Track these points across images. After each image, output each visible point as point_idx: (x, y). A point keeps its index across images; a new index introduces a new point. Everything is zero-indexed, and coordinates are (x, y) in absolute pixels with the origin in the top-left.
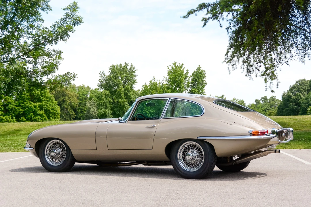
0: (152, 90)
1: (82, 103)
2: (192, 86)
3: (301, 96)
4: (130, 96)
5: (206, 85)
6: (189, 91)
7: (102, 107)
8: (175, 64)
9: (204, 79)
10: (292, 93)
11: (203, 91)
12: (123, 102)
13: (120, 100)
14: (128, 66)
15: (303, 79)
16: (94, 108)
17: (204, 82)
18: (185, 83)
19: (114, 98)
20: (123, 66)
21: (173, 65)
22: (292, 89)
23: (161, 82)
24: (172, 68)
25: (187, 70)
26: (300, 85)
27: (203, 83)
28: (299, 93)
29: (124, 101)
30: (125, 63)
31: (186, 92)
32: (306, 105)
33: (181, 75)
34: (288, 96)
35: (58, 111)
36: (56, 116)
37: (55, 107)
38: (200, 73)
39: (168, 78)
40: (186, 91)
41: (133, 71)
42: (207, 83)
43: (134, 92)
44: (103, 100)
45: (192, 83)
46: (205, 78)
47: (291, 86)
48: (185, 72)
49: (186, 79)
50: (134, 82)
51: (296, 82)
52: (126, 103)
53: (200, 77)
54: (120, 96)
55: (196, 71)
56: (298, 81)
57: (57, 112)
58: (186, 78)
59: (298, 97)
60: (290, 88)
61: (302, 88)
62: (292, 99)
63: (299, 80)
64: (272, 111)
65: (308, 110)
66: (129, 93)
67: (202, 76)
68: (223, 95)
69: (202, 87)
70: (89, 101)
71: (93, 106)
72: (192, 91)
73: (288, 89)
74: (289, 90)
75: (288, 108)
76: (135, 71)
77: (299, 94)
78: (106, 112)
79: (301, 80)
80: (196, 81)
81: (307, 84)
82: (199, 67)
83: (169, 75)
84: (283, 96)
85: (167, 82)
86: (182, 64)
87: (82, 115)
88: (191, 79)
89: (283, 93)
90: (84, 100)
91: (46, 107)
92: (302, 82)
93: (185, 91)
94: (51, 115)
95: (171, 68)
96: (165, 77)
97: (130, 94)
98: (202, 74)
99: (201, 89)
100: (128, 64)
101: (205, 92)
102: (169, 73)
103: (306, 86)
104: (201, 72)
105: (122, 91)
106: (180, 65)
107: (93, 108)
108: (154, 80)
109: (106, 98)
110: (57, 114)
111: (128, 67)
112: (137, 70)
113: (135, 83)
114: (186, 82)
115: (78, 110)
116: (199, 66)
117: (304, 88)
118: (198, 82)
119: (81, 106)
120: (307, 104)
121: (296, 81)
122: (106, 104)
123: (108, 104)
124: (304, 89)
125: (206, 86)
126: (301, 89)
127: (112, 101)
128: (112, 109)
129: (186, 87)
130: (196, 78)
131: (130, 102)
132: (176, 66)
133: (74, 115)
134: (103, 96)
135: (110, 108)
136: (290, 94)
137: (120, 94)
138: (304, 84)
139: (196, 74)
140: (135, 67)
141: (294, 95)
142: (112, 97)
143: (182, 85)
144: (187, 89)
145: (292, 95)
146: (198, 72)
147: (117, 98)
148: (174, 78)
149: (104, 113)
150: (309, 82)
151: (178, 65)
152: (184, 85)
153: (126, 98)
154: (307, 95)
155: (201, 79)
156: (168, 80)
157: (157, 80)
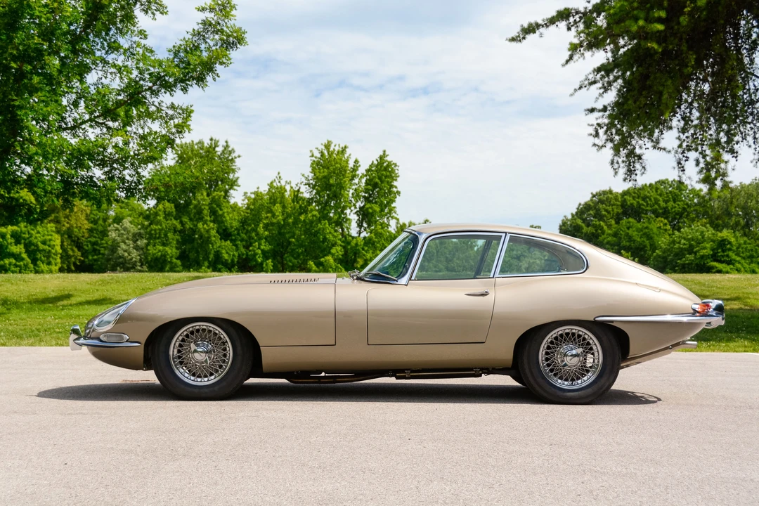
0: (275, 205)
1: (95, 229)
2: (364, 197)
3: (603, 228)
4: (222, 215)
5: (398, 196)
6: (358, 209)
7: (157, 241)
8: (327, 146)
9: (395, 183)
10: (584, 220)
11: (390, 211)
12: (208, 231)
13: (200, 225)
14: (218, 146)
15: (608, 189)
16: (127, 241)
17: (394, 189)
18: (351, 191)
19: (185, 219)
20: (206, 145)
21: (323, 148)
22: (583, 211)
23: (294, 186)
24: (321, 156)
25: (356, 161)
26: (601, 201)
27: (390, 192)
28: (599, 220)
29: (210, 229)
30: (211, 139)
31: (351, 211)
33: (341, 171)
34: (574, 227)
35: (56, 247)
36: (51, 259)
37: (50, 237)
38: (386, 169)
39: (310, 178)
40: (353, 208)
41: (230, 158)
42: (400, 193)
43: (231, 207)
44: (159, 223)
45: (366, 191)
46: (396, 180)
47: (580, 204)
48: (351, 164)
49: (354, 181)
50: (233, 184)
51: (591, 196)
52: (213, 232)
53: (386, 177)
54: (199, 216)
55: (376, 162)
56: (597, 194)
57: (53, 249)
58: (352, 179)
59: (596, 231)
60: (578, 209)
61: (604, 209)
62: (582, 233)
63: (598, 190)
66: (221, 210)
67: (391, 175)
69: (391, 200)
70: (116, 225)
71: (125, 236)
72: (368, 209)
73: (574, 211)
74: (574, 213)
76: (235, 158)
77: (598, 223)
78: (167, 252)
79: (603, 191)
80: (375, 186)
81: (617, 200)
82: (384, 154)
83: (313, 171)
84: (563, 227)
85: (309, 186)
86: (345, 147)
87: (95, 257)
88: (364, 180)
89: (563, 220)
90: (101, 222)
91: (28, 238)
92: (606, 196)
93: (350, 208)
94: (41, 258)
95: (319, 156)
96: (303, 175)
97: (224, 213)
98: (389, 172)
99: (386, 206)
100: (218, 141)
101: (395, 212)
102: (316, 166)
104: (388, 166)
105: (203, 205)
106: (341, 149)
107: (125, 243)
108: (279, 182)
109: (167, 220)
110: (54, 254)
111: (217, 149)
112: (239, 156)
113: (235, 187)
114: (354, 187)
115: (87, 246)
116: (384, 151)
117: (610, 208)
118: (381, 189)
119: (95, 237)
120: (616, 247)
121: (592, 193)
122: (166, 235)
123: (170, 235)
124: (609, 212)
125: (398, 199)
126: (604, 213)
127: (179, 227)
128: (180, 244)
129: (353, 200)
130: (377, 180)
131: (221, 231)
132: (331, 149)
133: (79, 258)
134: (159, 215)
135: (175, 242)
136: (579, 222)
137: (200, 212)
138: (610, 202)
139: (376, 171)
140: (235, 149)
141: (588, 225)
142: (180, 217)
143: (342, 195)
144: (354, 205)
145: (583, 225)
146: (381, 167)
147: (191, 220)
148: (327, 178)
149: (162, 255)
150: (620, 196)
151: (335, 148)
152: (348, 195)
153: (214, 221)
154: (616, 225)
155: (388, 182)
156: (311, 182)
157: (286, 182)
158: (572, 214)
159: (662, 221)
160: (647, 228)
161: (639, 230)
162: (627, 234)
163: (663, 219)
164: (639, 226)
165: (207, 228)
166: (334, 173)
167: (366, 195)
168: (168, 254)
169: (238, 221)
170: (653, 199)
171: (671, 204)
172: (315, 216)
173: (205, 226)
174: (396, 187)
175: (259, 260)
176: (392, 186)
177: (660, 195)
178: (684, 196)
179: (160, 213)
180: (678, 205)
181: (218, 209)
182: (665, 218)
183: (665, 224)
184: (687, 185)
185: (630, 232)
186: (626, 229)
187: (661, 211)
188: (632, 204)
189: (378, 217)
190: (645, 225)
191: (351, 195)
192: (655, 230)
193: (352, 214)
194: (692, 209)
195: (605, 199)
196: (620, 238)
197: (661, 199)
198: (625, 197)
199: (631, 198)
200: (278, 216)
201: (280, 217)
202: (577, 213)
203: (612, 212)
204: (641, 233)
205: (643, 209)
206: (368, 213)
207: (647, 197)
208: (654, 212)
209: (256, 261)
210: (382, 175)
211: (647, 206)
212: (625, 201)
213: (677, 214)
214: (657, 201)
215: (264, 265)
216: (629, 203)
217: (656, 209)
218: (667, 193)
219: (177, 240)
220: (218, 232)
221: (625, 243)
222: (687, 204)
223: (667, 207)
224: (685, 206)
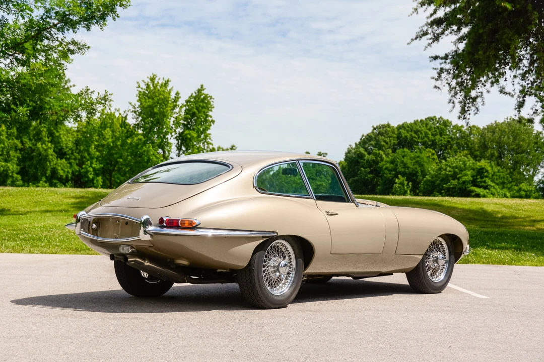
0: (105, 129)
2: (183, 124)
3: (382, 156)
4: (59, 137)
5: (212, 124)
6: (178, 135)
8: (152, 79)
9: (210, 113)
10: (366, 149)
11: (206, 136)
12: (46, 150)
15: (387, 123)
17: (210, 119)
18: (173, 119)
19: (25, 139)
21: (149, 81)
22: (365, 141)
23: (122, 112)
24: (147, 87)
25: (177, 94)
26: (380, 134)
27: (206, 121)
28: (379, 149)
29: (48, 148)
31: (172, 136)
32: (393, 174)
33: (165, 101)
34: (358, 154)
38: (203, 101)
39: (137, 106)
40: (173, 134)
41: (66, 87)
42: (214, 122)
43: (67, 130)
45: (185, 119)
46: (211, 111)
47: (363, 136)
48: (173, 95)
49: (175, 111)
51: (372, 128)
52: (51, 151)
53: (203, 107)
54: (38, 137)
55: (194, 95)
56: (377, 127)
58: (175, 107)
59: (376, 158)
60: (361, 139)
61: (383, 140)
62: (364, 160)
63: (378, 125)
64: (321, 183)
65: (396, 183)
66: (58, 132)
67: (207, 106)
68: (234, 146)
69: (206, 127)
72: (186, 135)
73: (358, 141)
74: (358, 143)
75: (356, 178)
76: (71, 87)
77: (378, 152)
78: (8, 167)
79: (382, 125)
80: (193, 115)
81: (393, 132)
82: (201, 88)
83: (140, 100)
84: (348, 155)
85: (136, 114)
86: (168, 81)
88: (184, 109)
89: (348, 149)
92: (384, 129)
93: (171, 134)
95: (145, 87)
96: (130, 103)
97: (60, 134)
98: (205, 103)
99: (202, 133)
101: (210, 138)
102: (142, 96)
103: (390, 137)
104: (204, 98)
106: (164, 82)
108: (110, 109)
109: (9, 140)
112: (74, 86)
114: (175, 116)
116: (202, 86)
117: (387, 140)
118: (198, 118)
120: (393, 172)
121: (373, 127)
122: (8, 153)
123: (12, 153)
124: (387, 143)
125: (213, 127)
126: (383, 143)
127: (20, 145)
128: (21, 161)
129: (173, 126)
130: (195, 110)
131: (57, 150)
132: (156, 82)
135: (16, 159)
136: (362, 150)
137: (38, 133)
138: (388, 134)
139: (195, 102)
140: (71, 79)
141: (369, 154)
142: (21, 138)
143: (165, 122)
144: (175, 131)
145: (365, 153)
146: (199, 99)
147: (30, 140)
148: (151, 107)
149: (4, 170)
150: (396, 130)
151: (160, 81)
152: (169, 122)
153: (51, 142)
154: (393, 154)
155: (204, 112)
156: (137, 109)
157: (116, 109)
158: (356, 144)
159: (430, 152)
160: (418, 157)
161: (411, 159)
162: (402, 162)
163: (431, 150)
164: (412, 155)
165: (45, 148)
166: (158, 103)
167: (185, 123)
168: (10, 170)
169: (72, 142)
170: (423, 133)
171: (438, 137)
172: (141, 140)
173: (44, 146)
174: (211, 117)
175: (91, 177)
176: (207, 116)
177: (430, 130)
178: (449, 131)
179: (3, 133)
180: (444, 138)
181: (55, 131)
182: (433, 149)
183: (433, 154)
184: (451, 122)
185: (405, 160)
186: (401, 157)
187: (430, 143)
188: (406, 137)
189: (195, 142)
190: (417, 155)
191: (172, 122)
192: (425, 159)
193: (172, 138)
194: (455, 142)
195: (384, 131)
196: (397, 165)
197: (430, 133)
198: (401, 130)
199: (406, 132)
200: (108, 139)
201: (110, 140)
202: (360, 143)
203: (389, 143)
204: (414, 161)
205: (415, 141)
206: (187, 138)
207: (419, 131)
208: (424, 143)
209: (88, 177)
210: (200, 106)
211: (419, 139)
212: (400, 133)
213: (442, 146)
214: (426, 134)
215: (95, 182)
216: (403, 136)
217: (426, 141)
218: (435, 128)
219: (18, 158)
220: (54, 151)
221: (400, 169)
222: (451, 138)
223: (435, 140)
224: (450, 140)
